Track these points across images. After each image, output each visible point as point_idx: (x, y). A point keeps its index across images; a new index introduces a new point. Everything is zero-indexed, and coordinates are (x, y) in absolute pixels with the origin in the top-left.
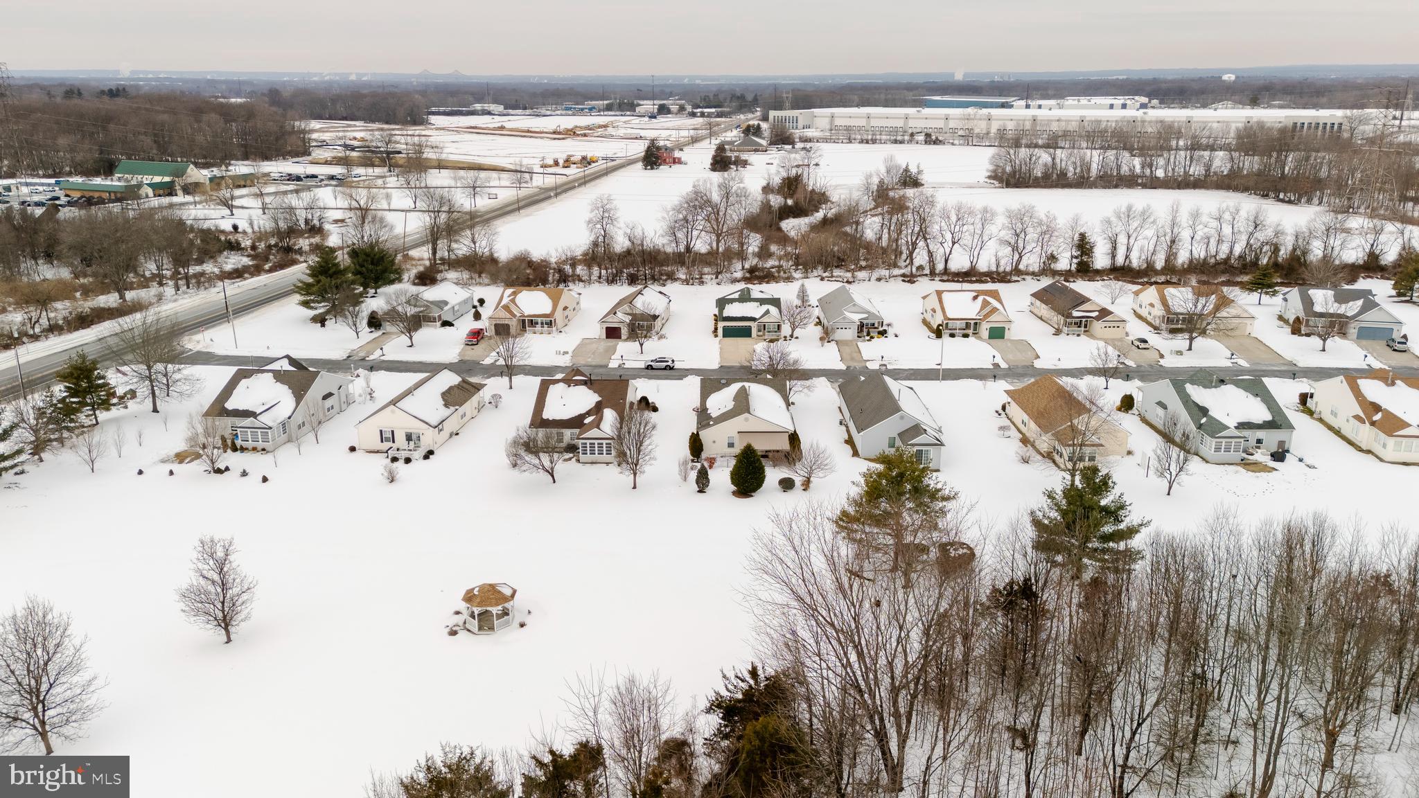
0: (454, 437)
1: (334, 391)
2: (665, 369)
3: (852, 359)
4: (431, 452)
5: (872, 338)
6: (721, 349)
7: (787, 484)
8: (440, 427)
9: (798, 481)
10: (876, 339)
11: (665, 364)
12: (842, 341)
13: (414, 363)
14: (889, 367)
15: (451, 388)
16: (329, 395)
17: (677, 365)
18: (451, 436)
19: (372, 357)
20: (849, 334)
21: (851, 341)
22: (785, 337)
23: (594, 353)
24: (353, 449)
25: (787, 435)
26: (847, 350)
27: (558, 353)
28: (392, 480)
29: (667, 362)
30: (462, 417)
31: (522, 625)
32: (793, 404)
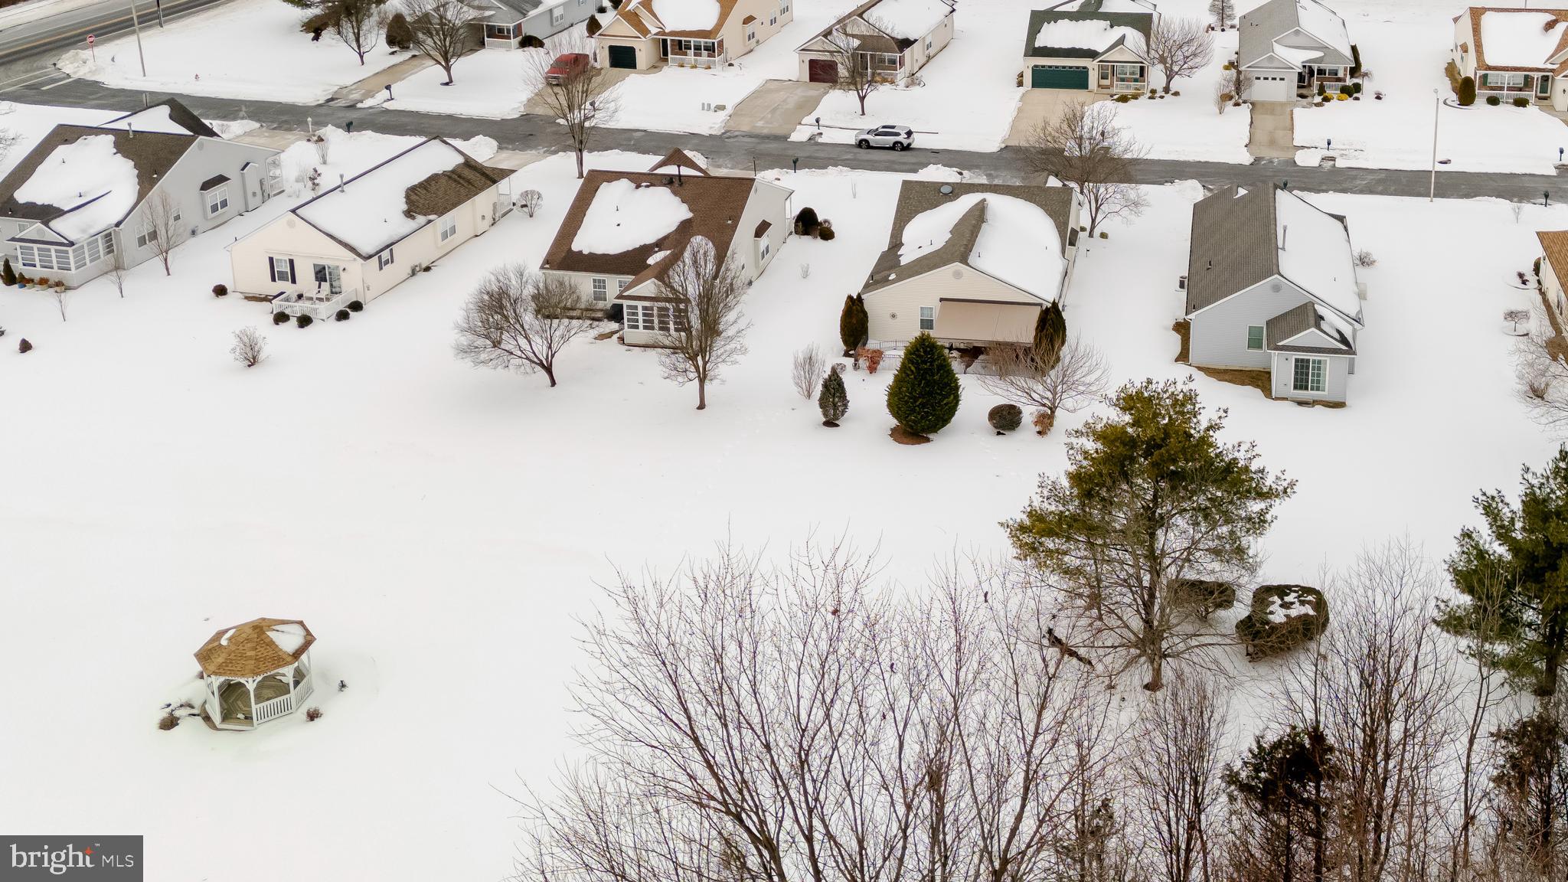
0: (422, 276)
1: (232, 172)
2: (893, 148)
3: (1272, 143)
4: (357, 306)
5: (1326, 99)
6: (1020, 110)
7: (1005, 419)
8: (385, 255)
9: (1029, 412)
10: (1334, 103)
11: (893, 139)
12: (1263, 104)
13: (439, 117)
14: (1340, 163)
15: (434, 178)
16: (221, 179)
17: (918, 142)
18: (414, 273)
19: (368, 103)
20: (1283, 90)
21: (1282, 105)
22: (1153, 92)
23: (774, 110)
24: (220, 291)
25: (1037, 311)
26: (1267, 122)
27: (706, 107)
28: (253, 362)
29: (898, 134)
30: (445, 236)
31: (313, 716)
32: (1104, 236)
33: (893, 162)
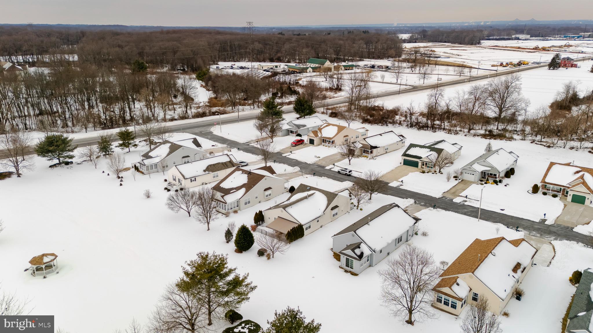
3: (453, 193)
4: (182, 189)
5: (486, 183)
6: (392, 170)
7: (261, 253)
8: (193, 179)
10: (488, 185)
12: (466, 181)
15: (218, 163)
18: (202, 184)
19: (252, 144)
20: (473, 178)
21: (471, 182)
22: (435, 172)
23: (330, 160)
24: (166, 180)
26: (460, 186)
27: (316, 157)
28: (148, 197)
29: (347, 171)
30: (214, 177)
31: (58, 273)
32: (361, 209)
33: (341, 178)
